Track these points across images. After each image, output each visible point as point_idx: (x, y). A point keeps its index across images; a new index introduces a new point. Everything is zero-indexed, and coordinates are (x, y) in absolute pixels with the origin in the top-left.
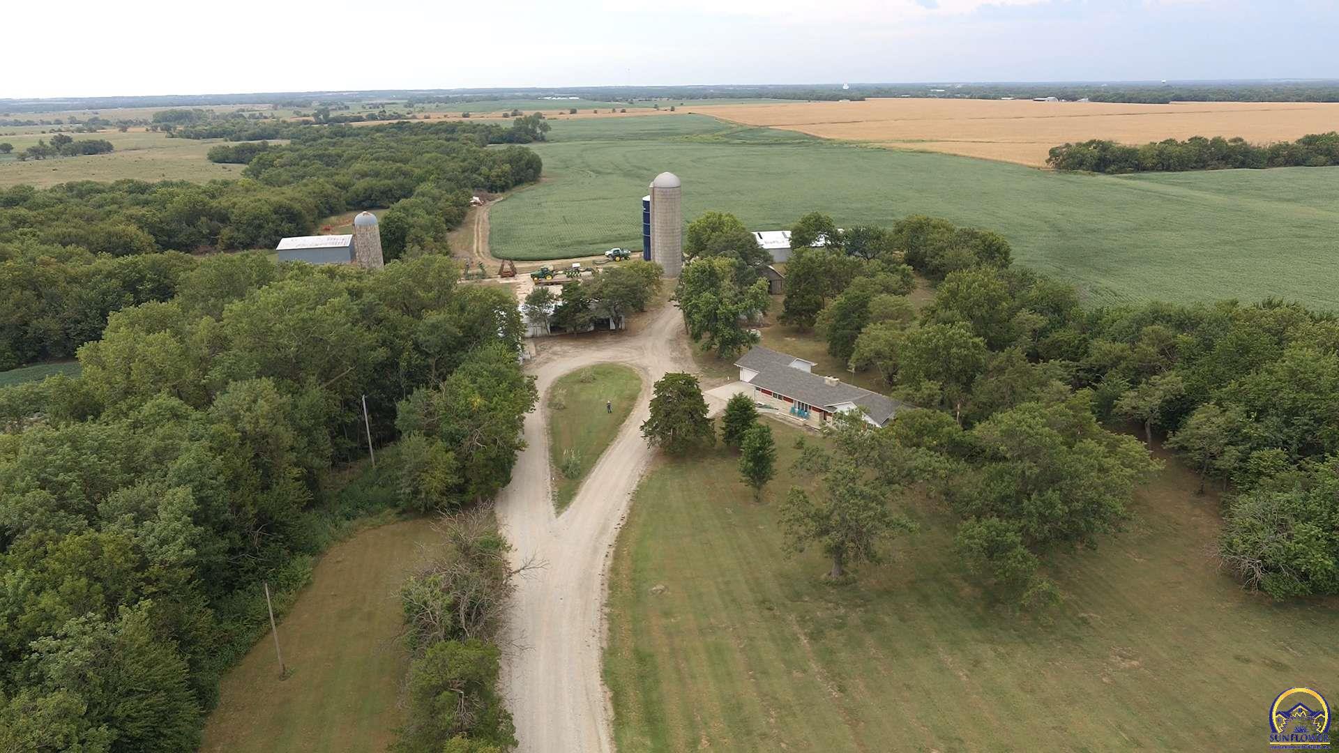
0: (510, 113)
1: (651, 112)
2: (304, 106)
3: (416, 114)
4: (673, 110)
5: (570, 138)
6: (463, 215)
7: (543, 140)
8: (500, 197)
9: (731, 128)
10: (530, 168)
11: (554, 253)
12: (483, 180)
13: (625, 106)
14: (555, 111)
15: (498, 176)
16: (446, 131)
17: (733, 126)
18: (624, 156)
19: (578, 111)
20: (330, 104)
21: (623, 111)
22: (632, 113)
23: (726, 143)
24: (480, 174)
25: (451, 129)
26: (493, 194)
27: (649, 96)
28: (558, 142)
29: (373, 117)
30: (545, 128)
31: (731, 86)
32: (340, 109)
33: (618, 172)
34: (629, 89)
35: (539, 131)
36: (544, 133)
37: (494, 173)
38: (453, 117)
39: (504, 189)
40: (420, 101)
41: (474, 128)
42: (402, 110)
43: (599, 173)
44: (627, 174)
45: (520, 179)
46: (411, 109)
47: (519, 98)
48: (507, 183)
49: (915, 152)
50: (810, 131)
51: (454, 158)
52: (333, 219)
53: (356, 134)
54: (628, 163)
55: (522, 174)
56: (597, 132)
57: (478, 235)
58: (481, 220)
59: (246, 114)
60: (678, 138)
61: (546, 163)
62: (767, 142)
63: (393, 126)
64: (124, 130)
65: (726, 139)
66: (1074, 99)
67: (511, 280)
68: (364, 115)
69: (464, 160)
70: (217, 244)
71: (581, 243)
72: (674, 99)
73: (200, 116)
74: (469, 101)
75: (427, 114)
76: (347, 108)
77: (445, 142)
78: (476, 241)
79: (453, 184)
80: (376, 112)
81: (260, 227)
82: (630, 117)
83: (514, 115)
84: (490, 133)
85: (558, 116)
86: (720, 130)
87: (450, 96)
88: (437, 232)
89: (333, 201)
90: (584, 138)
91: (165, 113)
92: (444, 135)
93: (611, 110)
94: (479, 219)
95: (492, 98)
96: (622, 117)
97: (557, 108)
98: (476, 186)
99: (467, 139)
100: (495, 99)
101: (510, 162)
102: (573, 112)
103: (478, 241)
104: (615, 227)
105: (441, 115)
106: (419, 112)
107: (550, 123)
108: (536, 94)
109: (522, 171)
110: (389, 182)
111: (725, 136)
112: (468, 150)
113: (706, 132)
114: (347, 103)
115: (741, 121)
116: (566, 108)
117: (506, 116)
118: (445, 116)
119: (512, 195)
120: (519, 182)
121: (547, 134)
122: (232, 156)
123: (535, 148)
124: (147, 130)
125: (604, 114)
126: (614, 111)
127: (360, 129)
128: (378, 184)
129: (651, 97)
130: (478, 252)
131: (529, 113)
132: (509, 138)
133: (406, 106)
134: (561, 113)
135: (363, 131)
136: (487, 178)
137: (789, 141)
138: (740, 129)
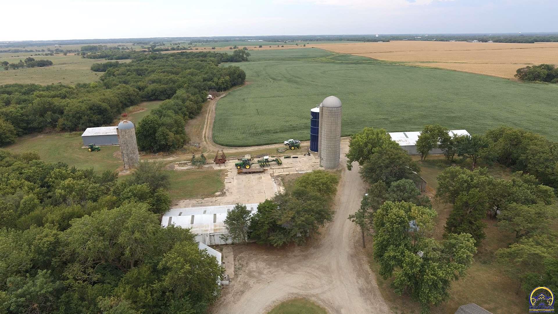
0: (233, 47)
1: (296, 47)
2: (146, 44)
3: (192, 48)
4: (304, 46)
5: (259, 60)
6: (200, 108)
7: (246, 60)
8: (223, 94)
9: (333, 55)
10: (240, 78)
11: (251, 141)
12: (214, 85)
13: (283, 44)
14: (252, 47)
15: (222, 83)
16: (202, 56)
17: (334, 53)
18: (286, 70)
19: (262, 46)
20: (157, 43)
21: (282, 46)
22: (287, 47)
23: (333, 62)
24: (213, 82)
25: (204, 55)
26: (221, 93)
27: (293, 40)
28: (254, 61)
29: (173, 49)
30: (248, 55)
31: (327, 35)
32: (161, 45)
33: (284, 79)
34: (284, 37)
35: (245, 56)
36: (247, 57)
37: (220, 81)
38: (207, 49)
39: (225, 89)
40: (196, 42)
41: (215, 55)
42: (186, 46)
43: (274, 79)
44: (289, 81)
45: (234, 83)
46: (191, 45)
47: (237, 40)
48: (227, 86)
49: (432, 68)
50: (373, 56)
51: (202, 71)
52: (131, 108)
53: (162, 57)
54: (289, 74)
55: (236, 81)
56: (272, 57)
57: (207, 123)
58: (211, 110)
59: (120, 48)
60: (310, 60)
61: (248, 74)
62: (353, 62)
63: (179, 53)
64: (65, 54)
65: (333, 61)
66: (486, 41)
67: (222, 167)
68: (170, 48)
69: (207, 73)
70: (56, 127)
71: (268, 132)
72: (304, 41)
73: (100, 48)
74: (216, 42)
75: (197, 48)
76: (164, 45)
77: (200, 62)
78: (205, 128)
79: (197, 90)
80: (175, 47)
81: (80, 118)
82: (285, 49)
83: (235, 48)
84: (223, 57)
85: (254, 49)
86: (328, 56)
87: (209, 40)
88: (179, 127)
89: (133, 98)
90: (265, 59)
91: (85, 47)
92: (201, 58)
93: (277, 46)
94: (210, 110)
95: (226, 41)
96: (283, 49)
97: (253, 45)
98: (210, 88)
99: (211, 61)
100: (227, 41)
101: (229, 75)
102: (261, 47)
103: (206, 129)
104: (288, 119)
105: (203, 48)
106: (194, 47)
107: (250, 52)
108: (244, 39)
109: (236, 79)
110: (165, 86)
111: (331, 59)
112: (209, 68)
113: (322, 57)
114: (164, 43)
115: (337, 51)
116: (258, 45)
117: (231, 48)
118: (205, 49)
119: (229, 93)
120: (234, 85)
121: (249, 58)
122: (102, 68)
123: (242, 66)
124: (75, 55)
125: (274, 48)
126: (278, 46)
127: (164, 55)
128: (159, 87)
129: (294, 40)
130: (205, 137)
131: (241, 48)
132: (231, 59)
133: (189, 44)
134: (255, 48)
135: (165, 56)
136: (217, 84)
137: (364, 62)
138: (338, 55)
